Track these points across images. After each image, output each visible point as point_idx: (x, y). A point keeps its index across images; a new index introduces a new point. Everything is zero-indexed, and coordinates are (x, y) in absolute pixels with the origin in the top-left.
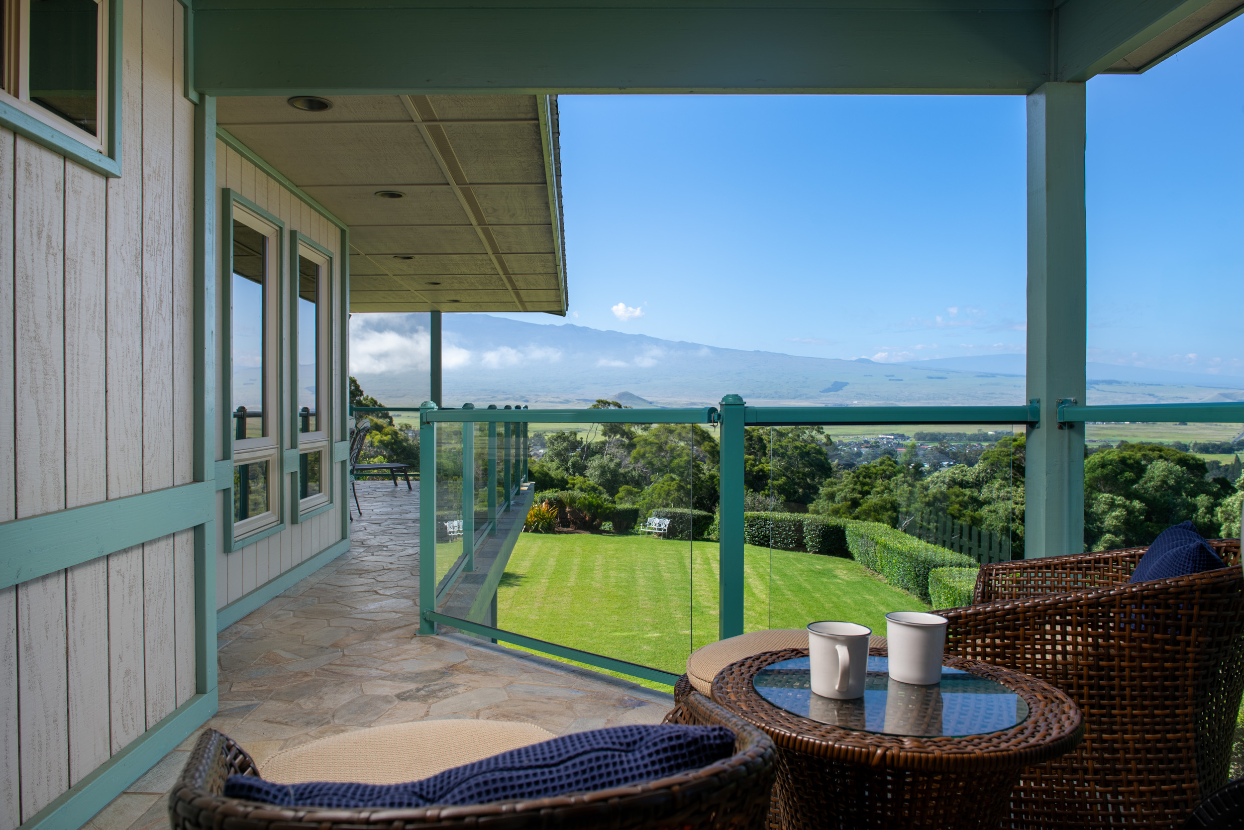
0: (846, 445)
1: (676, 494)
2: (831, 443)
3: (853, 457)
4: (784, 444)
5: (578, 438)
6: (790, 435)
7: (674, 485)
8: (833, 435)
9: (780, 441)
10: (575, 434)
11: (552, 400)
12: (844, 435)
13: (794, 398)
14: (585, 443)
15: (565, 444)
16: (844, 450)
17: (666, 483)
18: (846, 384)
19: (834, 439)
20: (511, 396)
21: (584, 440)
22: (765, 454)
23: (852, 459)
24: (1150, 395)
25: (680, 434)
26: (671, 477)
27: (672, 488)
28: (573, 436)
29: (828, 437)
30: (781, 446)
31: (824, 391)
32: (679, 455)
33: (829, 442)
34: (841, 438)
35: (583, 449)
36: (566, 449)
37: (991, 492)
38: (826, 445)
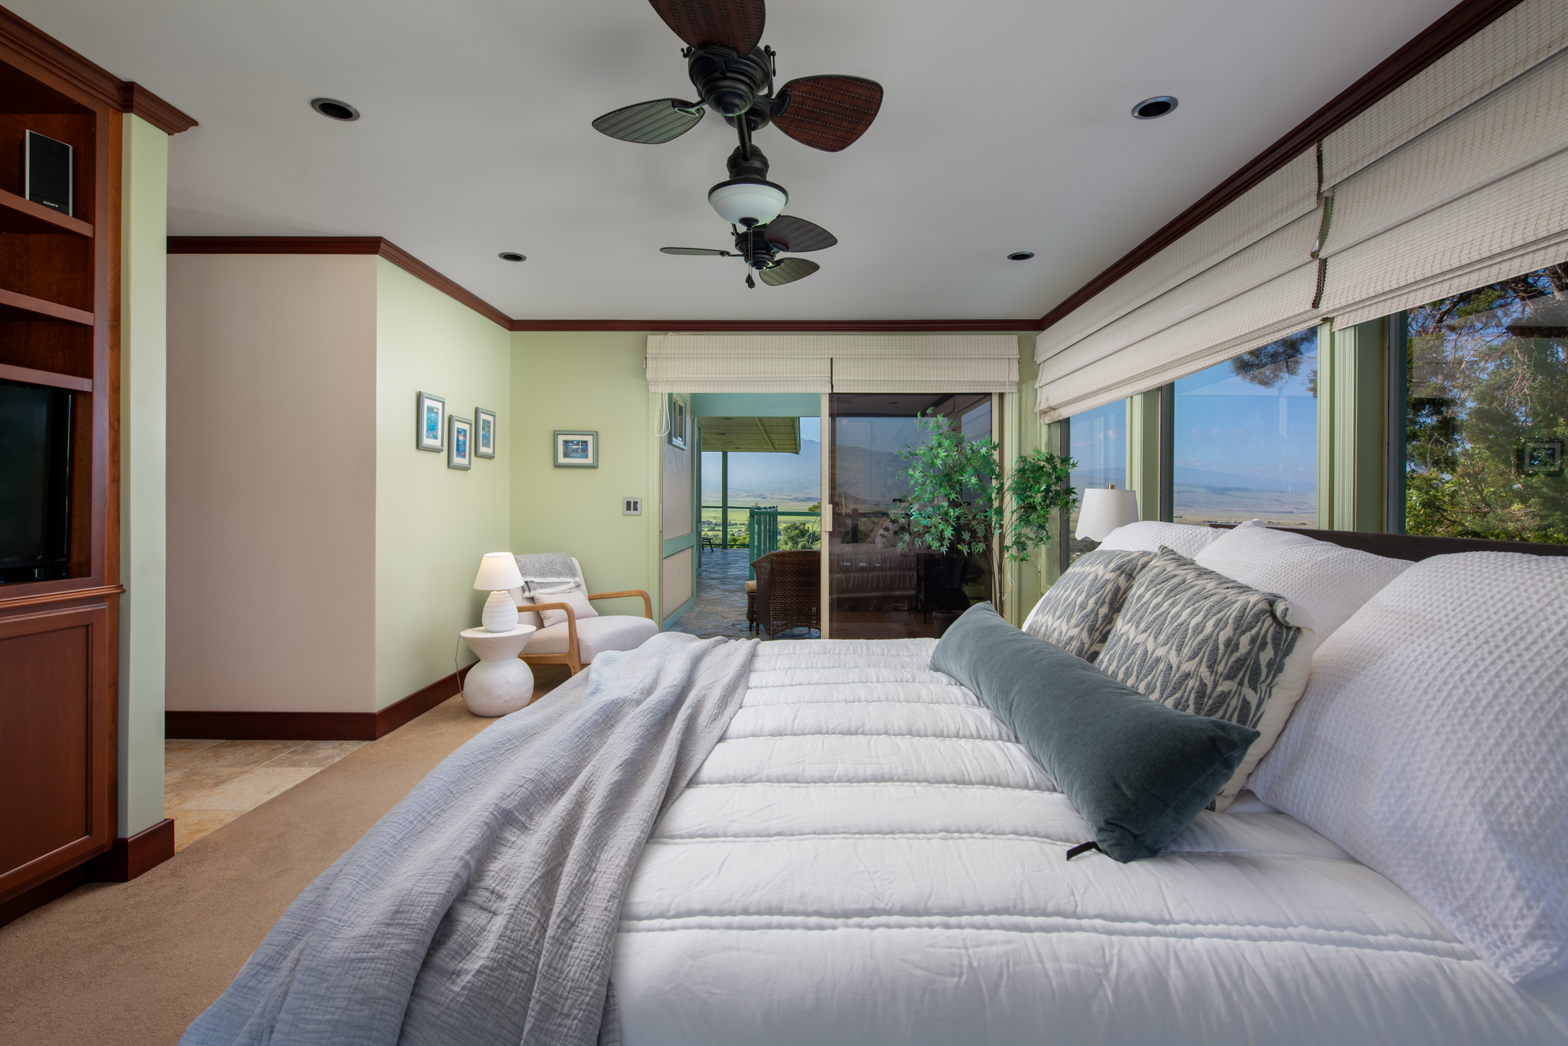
5: (806, 528)
10: (804, 525)
11: (785, 497)
14: (810, 531)
15: (797, 531)
20: (752, 494)
21: (810, 529)
24: (1275, 500)
28: (802, 526)
35: (810, 535)
36: (797, 536)
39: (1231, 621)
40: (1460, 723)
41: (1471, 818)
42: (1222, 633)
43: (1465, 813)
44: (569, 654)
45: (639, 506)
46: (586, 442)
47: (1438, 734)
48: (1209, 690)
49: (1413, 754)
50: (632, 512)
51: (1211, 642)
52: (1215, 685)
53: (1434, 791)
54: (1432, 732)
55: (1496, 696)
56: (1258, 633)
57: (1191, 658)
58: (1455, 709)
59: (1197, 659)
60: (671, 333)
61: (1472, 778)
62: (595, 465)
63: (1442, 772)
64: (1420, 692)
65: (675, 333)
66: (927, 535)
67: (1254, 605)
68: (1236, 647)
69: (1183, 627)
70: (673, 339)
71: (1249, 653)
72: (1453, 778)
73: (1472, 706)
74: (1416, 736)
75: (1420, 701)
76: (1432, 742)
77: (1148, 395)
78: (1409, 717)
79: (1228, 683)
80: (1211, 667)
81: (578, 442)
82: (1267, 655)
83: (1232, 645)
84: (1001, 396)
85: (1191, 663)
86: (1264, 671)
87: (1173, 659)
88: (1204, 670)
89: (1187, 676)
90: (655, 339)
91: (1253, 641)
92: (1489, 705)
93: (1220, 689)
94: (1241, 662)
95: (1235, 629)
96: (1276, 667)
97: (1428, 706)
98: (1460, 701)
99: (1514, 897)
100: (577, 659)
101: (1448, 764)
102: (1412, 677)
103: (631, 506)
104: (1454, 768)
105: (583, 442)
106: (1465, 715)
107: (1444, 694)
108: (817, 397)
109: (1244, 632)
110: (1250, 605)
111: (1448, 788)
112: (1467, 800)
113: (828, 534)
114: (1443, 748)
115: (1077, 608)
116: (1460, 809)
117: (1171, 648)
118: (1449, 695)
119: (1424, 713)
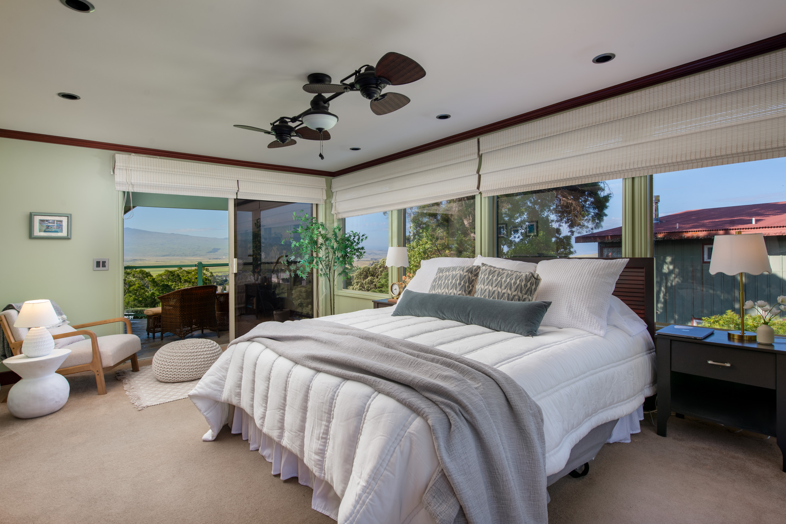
0: (219, 277)
1: (133, 303)
2: (213, 275)
3: (223, 282)
4: (190, 277)
6: (193, 273)
7: (132, 298)
8: (214, 272)
9: (188, 276)
12: (219, 272)
13: (193, 256)
16: (219, 279)
17: (126, 299)
18: (220, 249)
19: (215, 274)
22: (181, 282)
23: (223, 283)
25: (134, 275)
26: (130, 295)
27: (130, 300)
29: (211, 273)
30: (189, 278)
31: (208, 253)
32: (134, 285)
33: (212, 275)
34: (217, 274)
37: (279, 291)
38: (211, 276)
39: (524, 280)
40: (578, 293)
41: (586, 311)
42: (522, 283)
43: (585, 310)
44: (92, 363)
45: (107, 264)
46: (61, 221)
47: (575, 297)
48: (521, 298)
49: (571, 302)
50: (101, 268)
51: (520, 286)
52: (523, 296)
53: (577, 308)
54: (574, 296)
55: (583, 287)
56: (532, 282)
57: (515, 291)
58: (576, 291)
59: (517, 291)
60: (133, 154)
61: (584, 303)
62: (69, 237)
63: (578, 304)
64: (568, 289)
65: (137, 155)
66: (298, 271)
67: (529, 275)
68: (527, 286)
69: (510, 283)
70: (134, 157)
71: (530, 287)
72: (581, 305)
73: (579, 290)
74: (571, 298)
75: (569, 291)
76: (574, 298)
77: (399, 211)
78: (568, 295)
79: (525, 295)
80: (521, 292)
81: (54, 221)
82: (534, 287)
83: (526, 285)
84: (317, 205)
85: (515, 292)
86: (533, 291)
87: (509, 292)
88: (519, 293)
89: (515, 296)
90: (121, 157)
91: (531, 283)
92: (582, 289)
93: (524, 297)
94: (528, 289)
95: (526, 282)
96: (535, 289)
97: (571, 292)
98: (577, 289)
99: (596, 323)
100: (100, 365)
101: (579, 302)
102: (565, 286)
103: (100, 264)
104: (580, 302)
105: (57, 221)
106: (579, 292)
107: (573, 288)
108: (226, 200)
109: (528, 282)
110: (528, 275)
111: (580, 307)
112: (584, 308)
113: (233, 275)
114: (577, 299)
115: (458, 285)
116: (583, 310)
117: (507, 289)
118: (574, 288)
119: (571, 293)
